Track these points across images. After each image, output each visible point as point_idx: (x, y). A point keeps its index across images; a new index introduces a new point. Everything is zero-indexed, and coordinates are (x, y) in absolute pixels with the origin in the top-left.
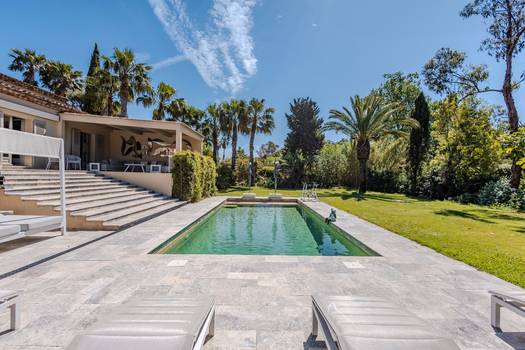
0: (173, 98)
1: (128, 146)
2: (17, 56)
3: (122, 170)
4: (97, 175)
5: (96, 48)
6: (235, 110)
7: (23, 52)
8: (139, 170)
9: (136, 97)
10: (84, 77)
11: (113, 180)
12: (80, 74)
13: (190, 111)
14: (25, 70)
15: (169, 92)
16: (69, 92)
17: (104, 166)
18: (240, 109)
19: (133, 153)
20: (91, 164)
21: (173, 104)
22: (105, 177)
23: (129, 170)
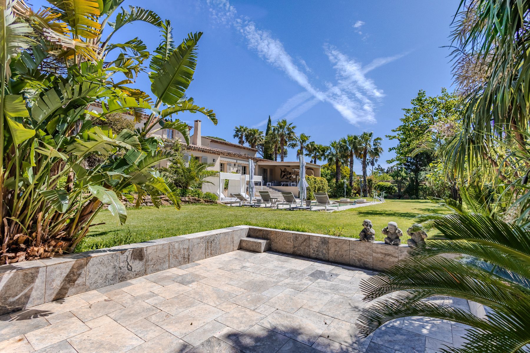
0: (308, 142)
1: (283, 174)
2: (236, 130)
3: (280, 185)
4: (270, 188)
5: (270, 118)
6: (351, 142)
7: (239, 128)
8: (287, 185)
9: (288, 143)
10: (264, 134)
11: (276, 190)
12: (262, 132)
13: (319, 148)
14: (240, 136)
15: (305, 139)
16: (257, 143)
17: (273, 184)
18: (354, 141)
19: (286, 177)
20: (268, 183)
21: (308, 145)
22: (273, 189)
23: (283, 185)
